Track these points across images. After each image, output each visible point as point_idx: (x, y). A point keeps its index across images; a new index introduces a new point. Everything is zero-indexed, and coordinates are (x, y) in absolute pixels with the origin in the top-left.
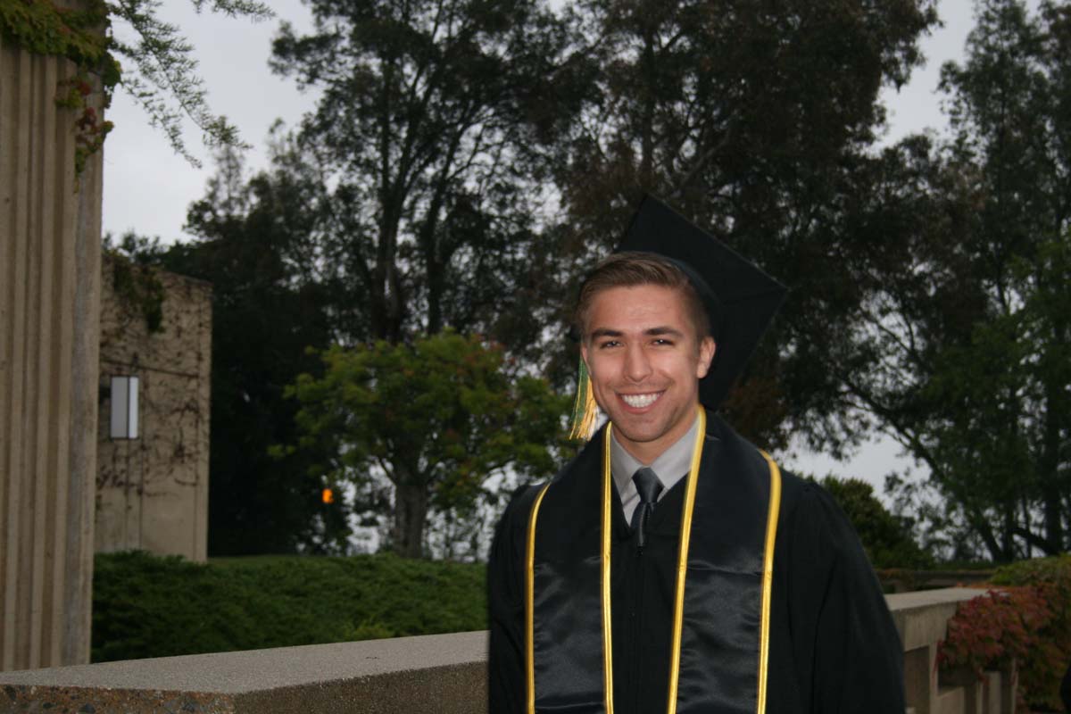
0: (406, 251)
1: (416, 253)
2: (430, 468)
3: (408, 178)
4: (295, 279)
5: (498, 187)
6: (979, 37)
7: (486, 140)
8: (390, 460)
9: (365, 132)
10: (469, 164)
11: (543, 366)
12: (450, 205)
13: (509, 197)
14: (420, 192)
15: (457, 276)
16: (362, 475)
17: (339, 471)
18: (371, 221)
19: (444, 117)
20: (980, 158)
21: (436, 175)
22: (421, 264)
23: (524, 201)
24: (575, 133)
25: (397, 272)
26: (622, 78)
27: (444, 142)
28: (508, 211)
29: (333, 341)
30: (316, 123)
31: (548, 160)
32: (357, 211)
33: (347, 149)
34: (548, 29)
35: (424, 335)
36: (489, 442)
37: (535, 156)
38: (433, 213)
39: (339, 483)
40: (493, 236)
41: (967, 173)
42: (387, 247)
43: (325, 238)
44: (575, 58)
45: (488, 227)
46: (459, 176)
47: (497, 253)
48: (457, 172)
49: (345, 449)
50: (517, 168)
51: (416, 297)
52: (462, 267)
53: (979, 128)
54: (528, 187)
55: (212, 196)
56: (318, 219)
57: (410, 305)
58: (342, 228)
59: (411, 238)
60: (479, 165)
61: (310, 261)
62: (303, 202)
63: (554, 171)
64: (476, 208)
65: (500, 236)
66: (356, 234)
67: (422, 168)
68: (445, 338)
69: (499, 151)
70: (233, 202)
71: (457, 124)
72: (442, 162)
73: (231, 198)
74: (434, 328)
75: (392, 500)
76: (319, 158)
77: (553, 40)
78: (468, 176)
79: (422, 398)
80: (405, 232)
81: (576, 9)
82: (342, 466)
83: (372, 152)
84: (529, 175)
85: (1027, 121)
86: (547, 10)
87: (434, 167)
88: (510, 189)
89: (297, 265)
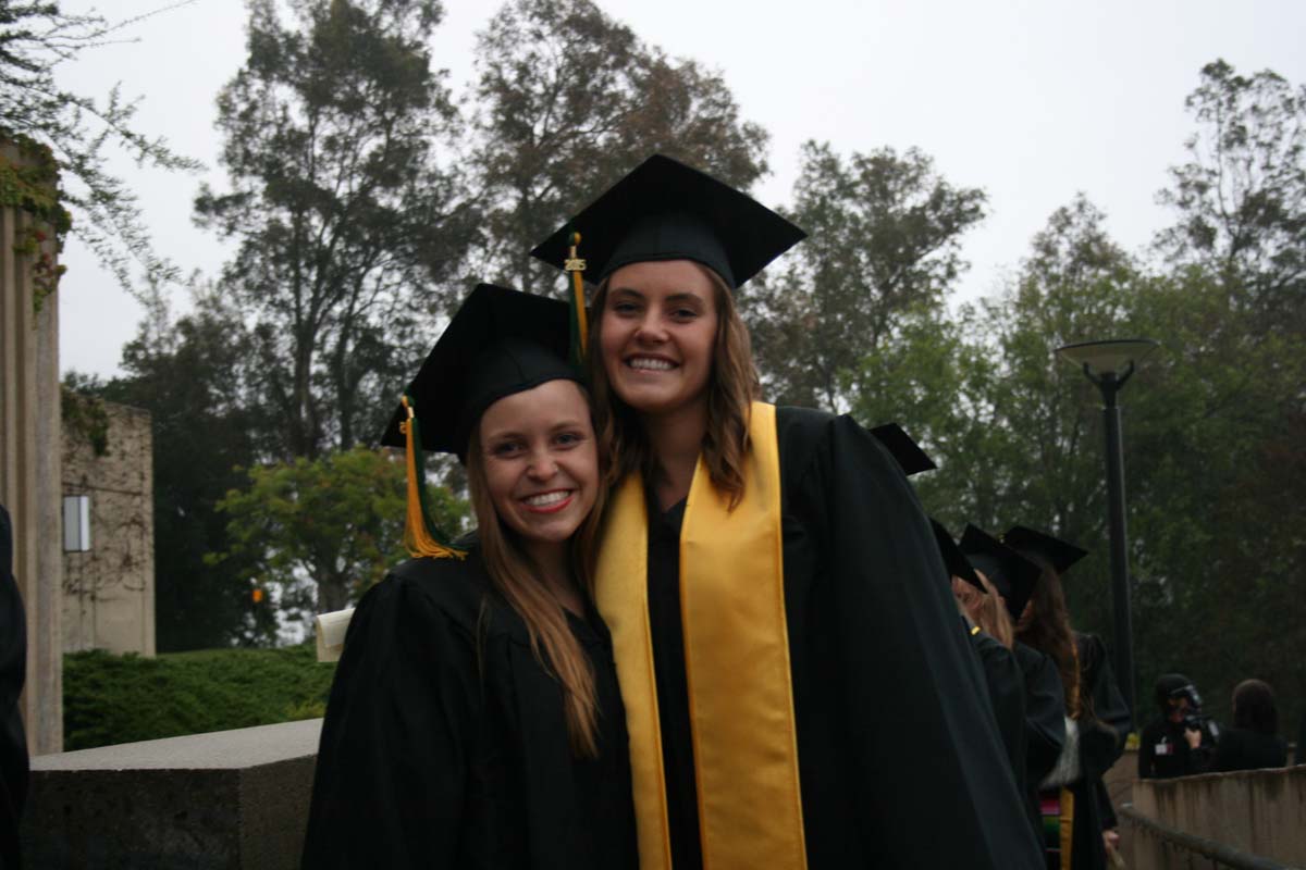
0: (319, 379)
1: (328, 380)
2: (348, 567)
3: (319, 316)
4: (220, 407)
5: (397, 321)
6: (804, 184)
7: (385, 281)
8: (313, 562)
9: (279, 276)
10: (372, 302)
11: (444, 476)
12: (356, 338)
13: (408, 329)
14: (329, 327)
15: (365, 401)
16: (287, 577)
17: (267, 573)
18: (287, 354)
19: (348, 262)
20: (808, 286)
21: (342, 313)
22: (332, 390)
23: (421, 333)
24: (463, 272)
25: (311, 398)
26: (501, 224)
27: (349, 283)
28: (407, 342)
29: (257, 461)
30: (235, 270)
31: (441, 297)
32: (275, 346)
33: (264, 292)
34: (436, 183)
35: (338, 451)
36: (398, 542)
37: (428, 294)
38: (341, 345)
39: (268, 585)
40: (395, 364)
41: (799, 298)
42: (302, 377)
43: (245, 371)
44: (462, 208)
45: (389, 356)
46: (363, 313)
47: (399, 378)
48: (362, 309)
49: (271, 554)
50: (414, 304)
51: (329, 418)
52: (368, 392)
53: (806, 260)
54: (424, 321)
55: (144, 337)
56: (238, 354)
57: (324, 426)
58: (261, 360)
59: (323, 368)
60: (381, 302)
61: (232, 390)
62: (225, 338)
63: (446, 306)
64: (379, 339)
65: (401, 363)
66: (274, 365)
67: (330, 306)
68: (355, 454)
69: (398, 290)
70: (163, 342)
71: (359, 268)
72: (348, 301)
73: (160, 338)
74: (346, 445)
75: (315, 597)
76: (237, 301)
77: (442, 193)
78: (371, 312)
79: (341, 506)
80: (317, 362)
81: (461, 166)
82: (268, 568)
83: (285, 293)
84: (425, 310)
85: (846, 254)
86: (435, 167)
87: (341, 305)
88: (409, 322)
89: (222, 395)
